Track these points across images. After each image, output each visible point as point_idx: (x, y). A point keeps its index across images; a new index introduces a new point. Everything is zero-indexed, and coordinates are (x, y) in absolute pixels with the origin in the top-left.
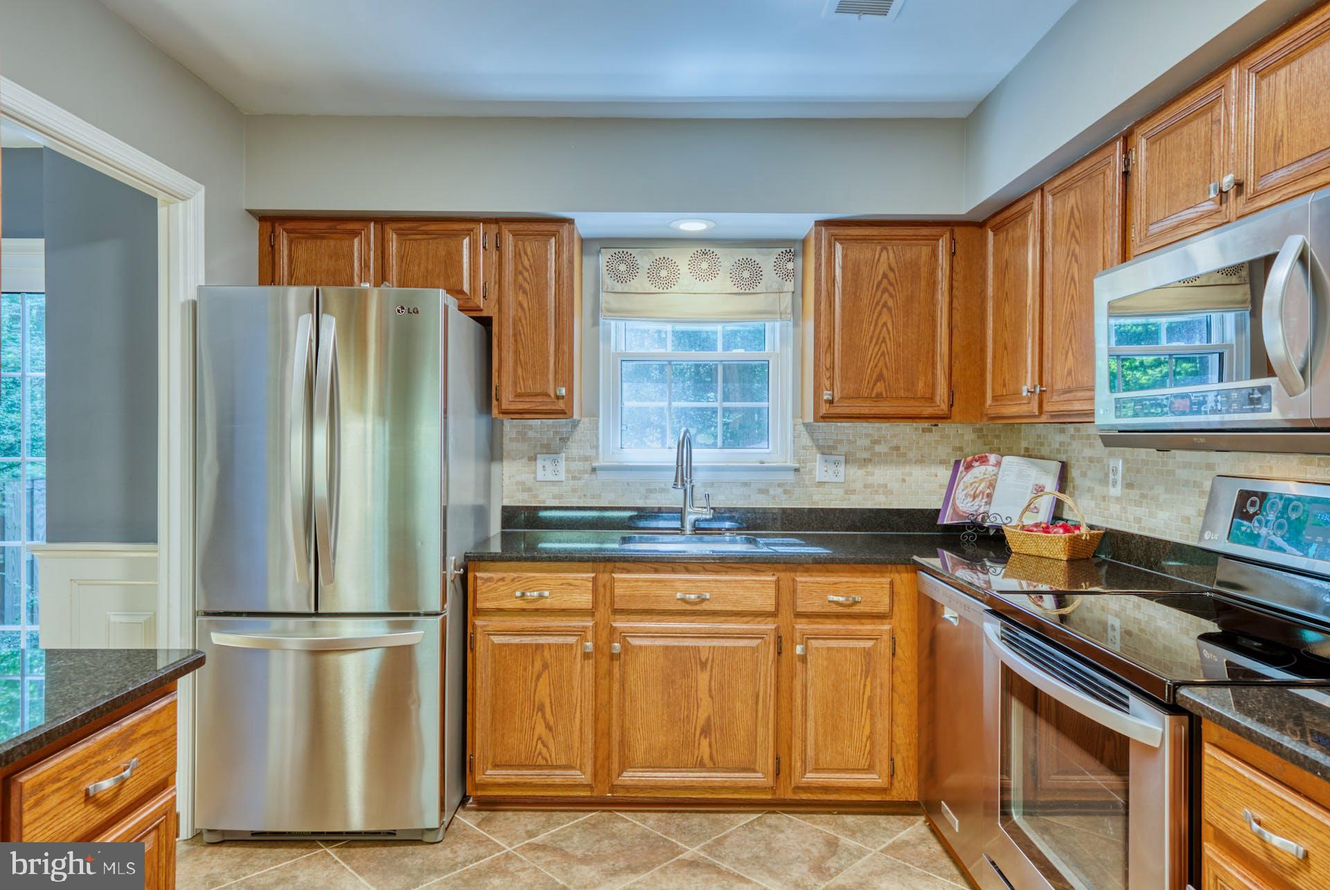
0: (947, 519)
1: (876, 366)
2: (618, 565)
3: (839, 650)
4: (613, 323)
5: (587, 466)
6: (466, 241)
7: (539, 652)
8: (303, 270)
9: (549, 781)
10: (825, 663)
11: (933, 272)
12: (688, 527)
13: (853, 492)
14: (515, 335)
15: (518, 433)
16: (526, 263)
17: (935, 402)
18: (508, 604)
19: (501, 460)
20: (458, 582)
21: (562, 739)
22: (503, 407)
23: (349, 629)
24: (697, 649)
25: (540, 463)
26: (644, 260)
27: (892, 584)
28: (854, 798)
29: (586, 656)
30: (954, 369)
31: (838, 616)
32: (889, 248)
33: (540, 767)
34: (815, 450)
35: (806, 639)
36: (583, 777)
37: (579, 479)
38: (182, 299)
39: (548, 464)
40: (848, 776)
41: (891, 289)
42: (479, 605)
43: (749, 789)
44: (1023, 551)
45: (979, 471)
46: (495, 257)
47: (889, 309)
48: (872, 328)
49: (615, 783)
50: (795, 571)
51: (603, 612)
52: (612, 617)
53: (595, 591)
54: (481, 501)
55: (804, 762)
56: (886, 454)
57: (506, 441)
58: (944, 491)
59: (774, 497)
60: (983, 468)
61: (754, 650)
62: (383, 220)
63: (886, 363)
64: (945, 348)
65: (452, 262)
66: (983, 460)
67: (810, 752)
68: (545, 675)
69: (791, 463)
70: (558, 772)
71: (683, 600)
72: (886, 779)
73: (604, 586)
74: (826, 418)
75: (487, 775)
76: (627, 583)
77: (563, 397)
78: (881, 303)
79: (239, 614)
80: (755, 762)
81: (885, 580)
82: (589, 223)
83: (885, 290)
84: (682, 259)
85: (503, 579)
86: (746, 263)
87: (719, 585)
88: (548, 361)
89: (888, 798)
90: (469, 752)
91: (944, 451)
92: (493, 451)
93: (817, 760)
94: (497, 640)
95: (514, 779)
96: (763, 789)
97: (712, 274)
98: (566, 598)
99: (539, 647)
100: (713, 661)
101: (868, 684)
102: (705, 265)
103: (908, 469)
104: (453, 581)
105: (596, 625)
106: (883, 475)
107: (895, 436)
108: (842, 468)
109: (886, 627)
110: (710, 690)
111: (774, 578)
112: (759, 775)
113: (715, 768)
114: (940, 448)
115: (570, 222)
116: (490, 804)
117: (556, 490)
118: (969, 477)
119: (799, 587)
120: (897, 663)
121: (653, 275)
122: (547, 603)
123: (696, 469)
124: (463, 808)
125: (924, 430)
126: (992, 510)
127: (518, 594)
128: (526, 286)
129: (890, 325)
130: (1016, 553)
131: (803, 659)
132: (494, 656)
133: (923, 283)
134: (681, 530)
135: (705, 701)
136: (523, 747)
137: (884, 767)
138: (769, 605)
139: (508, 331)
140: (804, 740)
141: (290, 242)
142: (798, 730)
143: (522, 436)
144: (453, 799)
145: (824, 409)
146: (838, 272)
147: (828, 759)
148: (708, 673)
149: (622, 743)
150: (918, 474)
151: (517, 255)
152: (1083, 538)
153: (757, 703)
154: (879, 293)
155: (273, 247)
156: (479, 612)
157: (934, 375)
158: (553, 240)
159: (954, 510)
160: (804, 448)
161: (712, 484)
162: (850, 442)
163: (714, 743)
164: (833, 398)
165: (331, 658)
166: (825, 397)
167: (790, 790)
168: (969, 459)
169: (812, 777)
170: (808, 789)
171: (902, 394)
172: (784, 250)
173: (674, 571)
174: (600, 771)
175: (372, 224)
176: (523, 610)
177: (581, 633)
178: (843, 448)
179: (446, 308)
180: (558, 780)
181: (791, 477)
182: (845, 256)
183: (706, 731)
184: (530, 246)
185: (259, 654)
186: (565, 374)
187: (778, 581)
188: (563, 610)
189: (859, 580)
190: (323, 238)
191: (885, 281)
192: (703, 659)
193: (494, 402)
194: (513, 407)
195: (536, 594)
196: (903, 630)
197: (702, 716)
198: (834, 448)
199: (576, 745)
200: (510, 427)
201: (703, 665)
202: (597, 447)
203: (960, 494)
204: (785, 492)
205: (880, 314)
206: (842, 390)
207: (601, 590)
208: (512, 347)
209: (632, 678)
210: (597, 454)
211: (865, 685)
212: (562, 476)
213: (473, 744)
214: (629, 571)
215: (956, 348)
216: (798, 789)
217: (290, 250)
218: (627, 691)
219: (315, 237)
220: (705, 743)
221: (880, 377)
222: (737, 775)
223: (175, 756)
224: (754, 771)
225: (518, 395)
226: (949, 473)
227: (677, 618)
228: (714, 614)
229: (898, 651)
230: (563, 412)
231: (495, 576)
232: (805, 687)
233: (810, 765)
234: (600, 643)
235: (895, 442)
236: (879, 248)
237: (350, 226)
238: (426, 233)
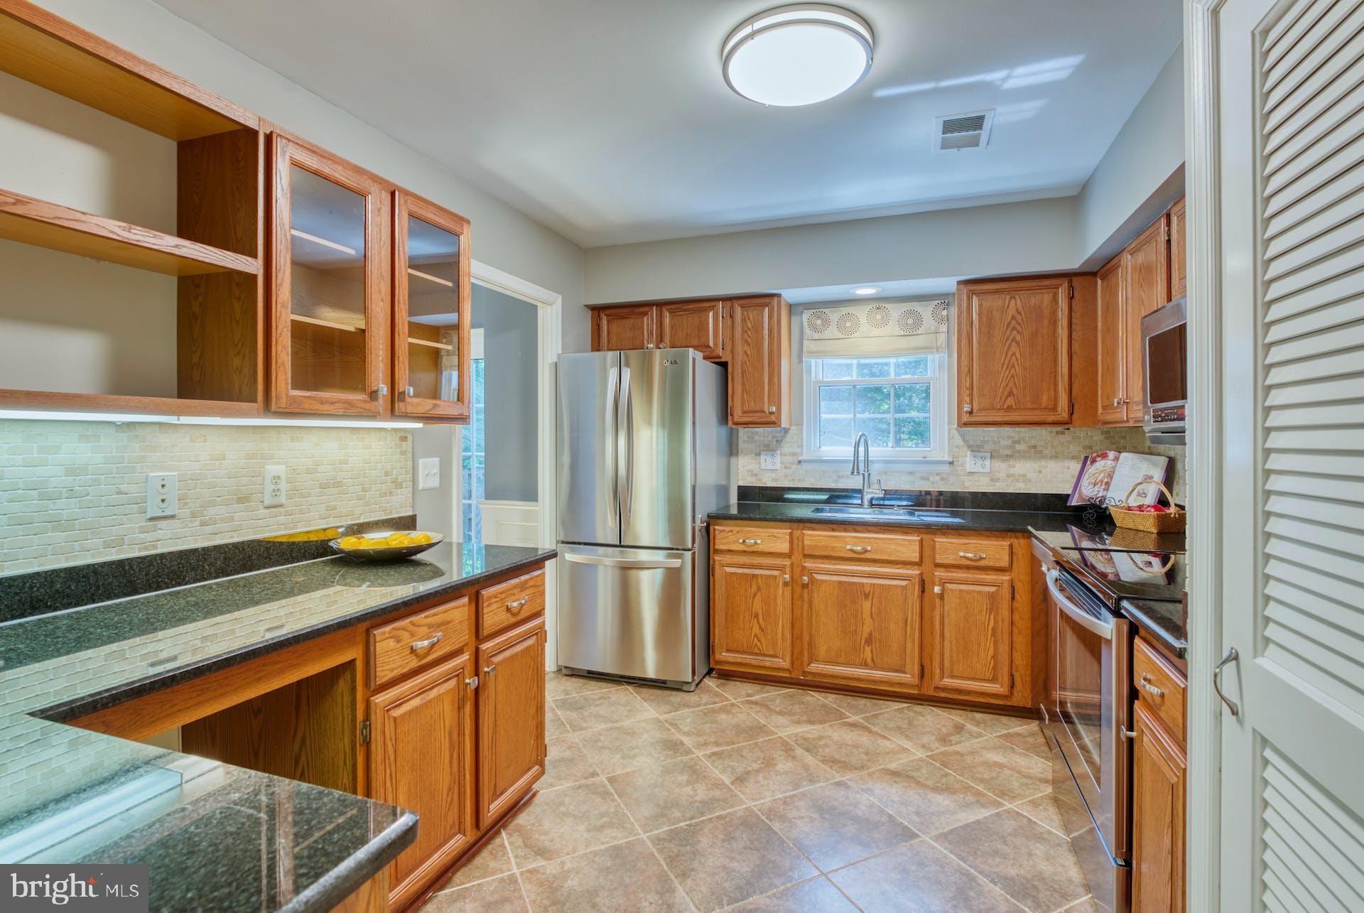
0: (1074, 502)
1: (1007, 385)
2: (806, 525)
3: (968, 592)
4: (813, 361)
5: (795, 459)
6: (711, 314)
7: (754, 579)
8: (615, 338)
9: (762, 664)
10: (958, 601)
11: (1054, 312)
12: (866, 503)
13: (997, 480)
14: (742, 373)
15: (748, 437)
16: (750, 325)
17: (1057, 411)
18: (734, 547)
19: (737, 455)
20: (704, 531)
21: (769, 637)
22: (736, 420)
23: (644, 556)
24: (862, 585)
25: (763, 457)
26: (834, 315)
27: (1011, 546)
28: (981, 700)
29: (786, 584)
30: (1074, 386)
31: (968, 568)
32: (1017, 297)
33: (756, 654)
34: (965, 449)
35: (943, 583)
36: (785, 664)
37: (790, 468)
38: (550, 362)
39: (769, 459)
40: (977, 684)
41: (1019, 327)
42: (716, 547)
43: (901, 684)
44: (1124, 526)
45: (1100, 464)
46: (729, 322)
47: (1017, 343)
48: (1003, 357)
49: (806, 670)
50: (935, 534)
51: (797, 556)
52: (803, 560)
53: (791, 542)
54: (724, 482)
55: (942, 670)
56: (1024, 452)
57: (740, 442)
58: (1075, 480)
59: (933, 483)
60: (1103, 462)
61: (904, 588)
62: (660, 304)
63: (1015, 383)
64: (1065, 370)
65: (703, 327)
66: (1104, 456)
67: (947, 664)
68: (759, 595)
69: (947, 458)
70: (768, 659)
71: (851, 550)
72: (1007, 689)
73: (798, 539)
74: (966, 424)
75: (722, 655)
76: (814, 538)
77: (774, 413)
78: (1011, 338)
79: (580, 543)
80: (905, 666)
81: (1006, 543)
82: (791, 295)
83: (1014, 328)
84: (861, 313)
85: (731, 531)
86: (910, 313)
87: (878, 541)
88: (764, 389)
89: (1009, 704)
90: (711, 640)
91: (1075, 449)
92: (732, 449)
93: (952, 669)
94: (728, 570)
95: (739, 660)
96: (912, 686)
97: (885, 322)
98: (772, 545)
99: (754, 576)
100: (873, 593)
101: (992, 617)
102: (878, 317)
103: (1043, 463)
104: (700, 530)
105: (792, 564)
106: (1020, 467)
107: (1032, 437)
108: (988, 462)
109: (1006, 578)
110: (871, 613)
111: (919, 538)
112: (908, 676)
113: (875, 667)
114: (1071, 447)
115: (779, 296)
116: (726, 675)
117: (773, 475)
118: (1091, 470)
119: (938, 546)
120: (1016, 605)
121: (840, 326)
122: (760, 548)
123: (872, 462)
124: (710, 676)
125: (1057, 433)
126: (1109, 495)
127: (741, 541)
128: (749, 340)
129: (1018, 356)
130: (1119, 527)
131: (941, 596)
132: (726, 580)
133: (1046, 322)
134: (861, 505)
135: (868, 621)
136: (745, 640)
137: (1006, 679)
138: (915, 557)
139: (738, 371)
140: (942, 655)
141: (608, 322)
142: (937, 647)
143: (751, 439)
144: (701, 670)
145: (966, 418)
146: (975, 316)
147: (961, 669)
148: (870, 602)
149: (810, 644)
150: (1052, 467)
151: (744, 320)
152: (1172, 516)
153: (906, 626)
154: (1008, 332)
155: (599, 326)
156: (717, 551)
157: (1056, 390)
158: (767, 309)
159: (1080, 494)
160: (957, 447)
161: (886, 473)
162: (994, 442)
163: (874, 650)
164: (972, 410)
165: (633, 572)
166: (965, 409)
167: (932, 688)
168: (1094, 455)
169: (947, 681)
170: (944, 689)
171: (1029, 405)
172: (939, 302)
173: (846, 531)
174: (796, 662)
175: (654, 308)
176: (745, 552)
177: (782, 569)
178: (988, 447)
179: (694, 360)
180: (768, 664)
181: (946, 468)
182: (980, 306)
183: (869, 641)
184: (752, 314)
185: (591, 567)
186: (776, 398)
187: (921, 541)
188: (770, 553)
189: (985, 542)
190: (626, 318)
191: (1013, 322)
192: (867, 592)
193: (730, 417)
194: (742, 420)
195: (752, 541)
196: (1021, 581)
197: (866, 630)
198: (982, 447)
199: (780, 642)
200: (743, 433)
201: (867, 596)
202: (802, 446)
203: (1085, 482)
204: (942, 479)
205: (1010, 346)
206: (980, 403)
207: (796, 541)
208: (740, 381)
209: (816, 601)
210: (802, 450)
211: (989, 619)
212: (778, 466)
213: (714, 635)
214: (814, 530)
215: (1076, 369)
216: (937, 688)
217: (608, 326)
218: (814, 610)
219: (622, 318)
220: (868, 649)
221: (1010, 394)
222: (891, 674)
223: (544, 600)
224: (905, 673)
225: (745, 412)
226: (1079, 466)
227: (848, 563)
228: (875, 561)
229: (1017, 596)
230: (774, 423)
231: (727, 529)
232: (942, 618)
233: (947, 672)
234: (795, 577)
235: (1033, 442)
236: (1008, 297)
237: (642, 310)
238: (685, 310)
